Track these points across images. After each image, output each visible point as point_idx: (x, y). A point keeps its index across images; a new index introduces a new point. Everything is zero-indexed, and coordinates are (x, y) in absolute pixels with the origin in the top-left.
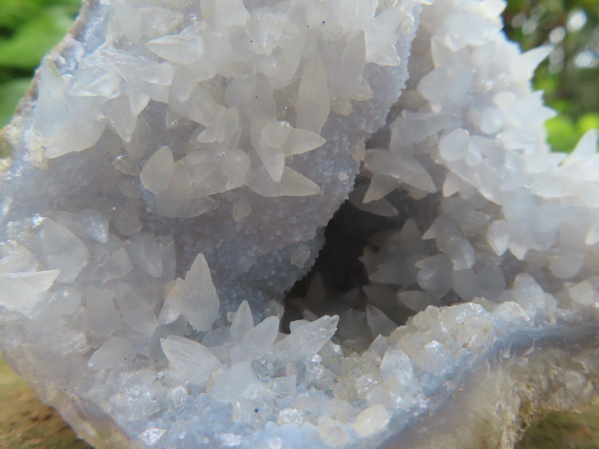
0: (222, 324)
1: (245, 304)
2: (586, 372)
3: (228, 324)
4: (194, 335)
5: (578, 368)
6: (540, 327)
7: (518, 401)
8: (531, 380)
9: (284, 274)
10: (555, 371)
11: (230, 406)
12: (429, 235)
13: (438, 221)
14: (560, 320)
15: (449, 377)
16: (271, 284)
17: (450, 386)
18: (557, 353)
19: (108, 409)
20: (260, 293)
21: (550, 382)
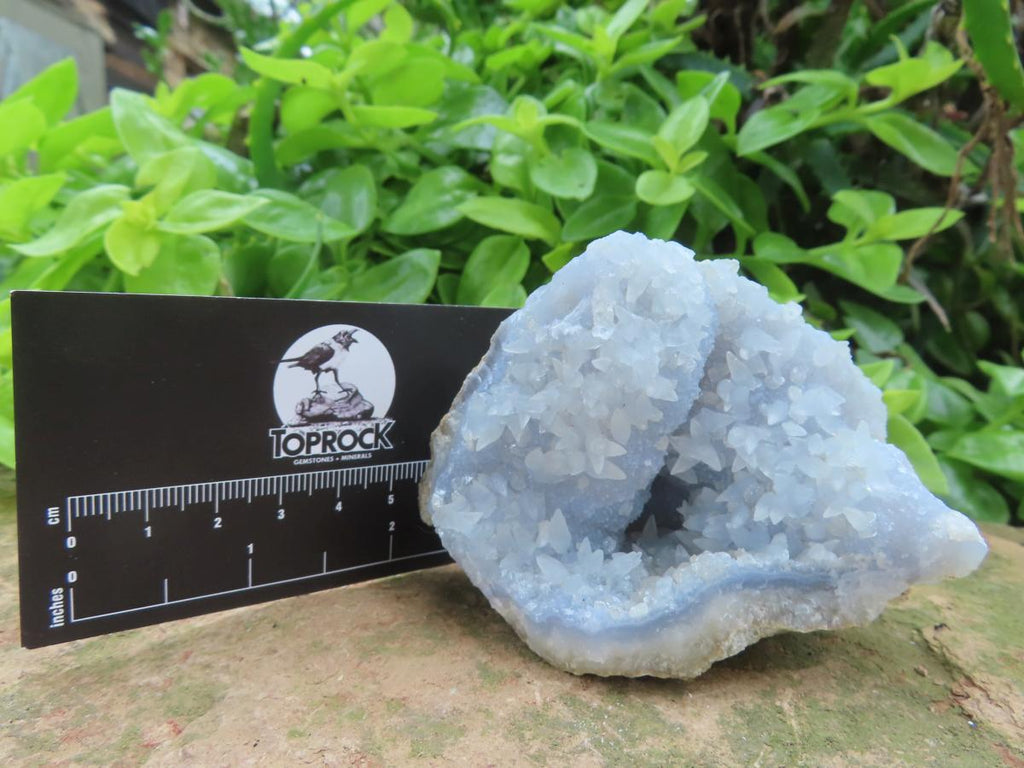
0: (573, 549)
1: (586, 539)
2: (815, 606)
3: (577, 550)
4: (555, 556)
5: (808, 602)
6: (775, 572)
7: (751, 617)
8: (764, 606)
9: (615, 520)
10: (786, 603)
11: (571, 597)
12: (721, 498)
13: (730, 488)
14: (794, 569)
15: (690, 594)
16: (606, 526)
17: (691, 600)
18: (790, 591)
19: (509, 591)
20: (599, 532)
21: (781, 608)
